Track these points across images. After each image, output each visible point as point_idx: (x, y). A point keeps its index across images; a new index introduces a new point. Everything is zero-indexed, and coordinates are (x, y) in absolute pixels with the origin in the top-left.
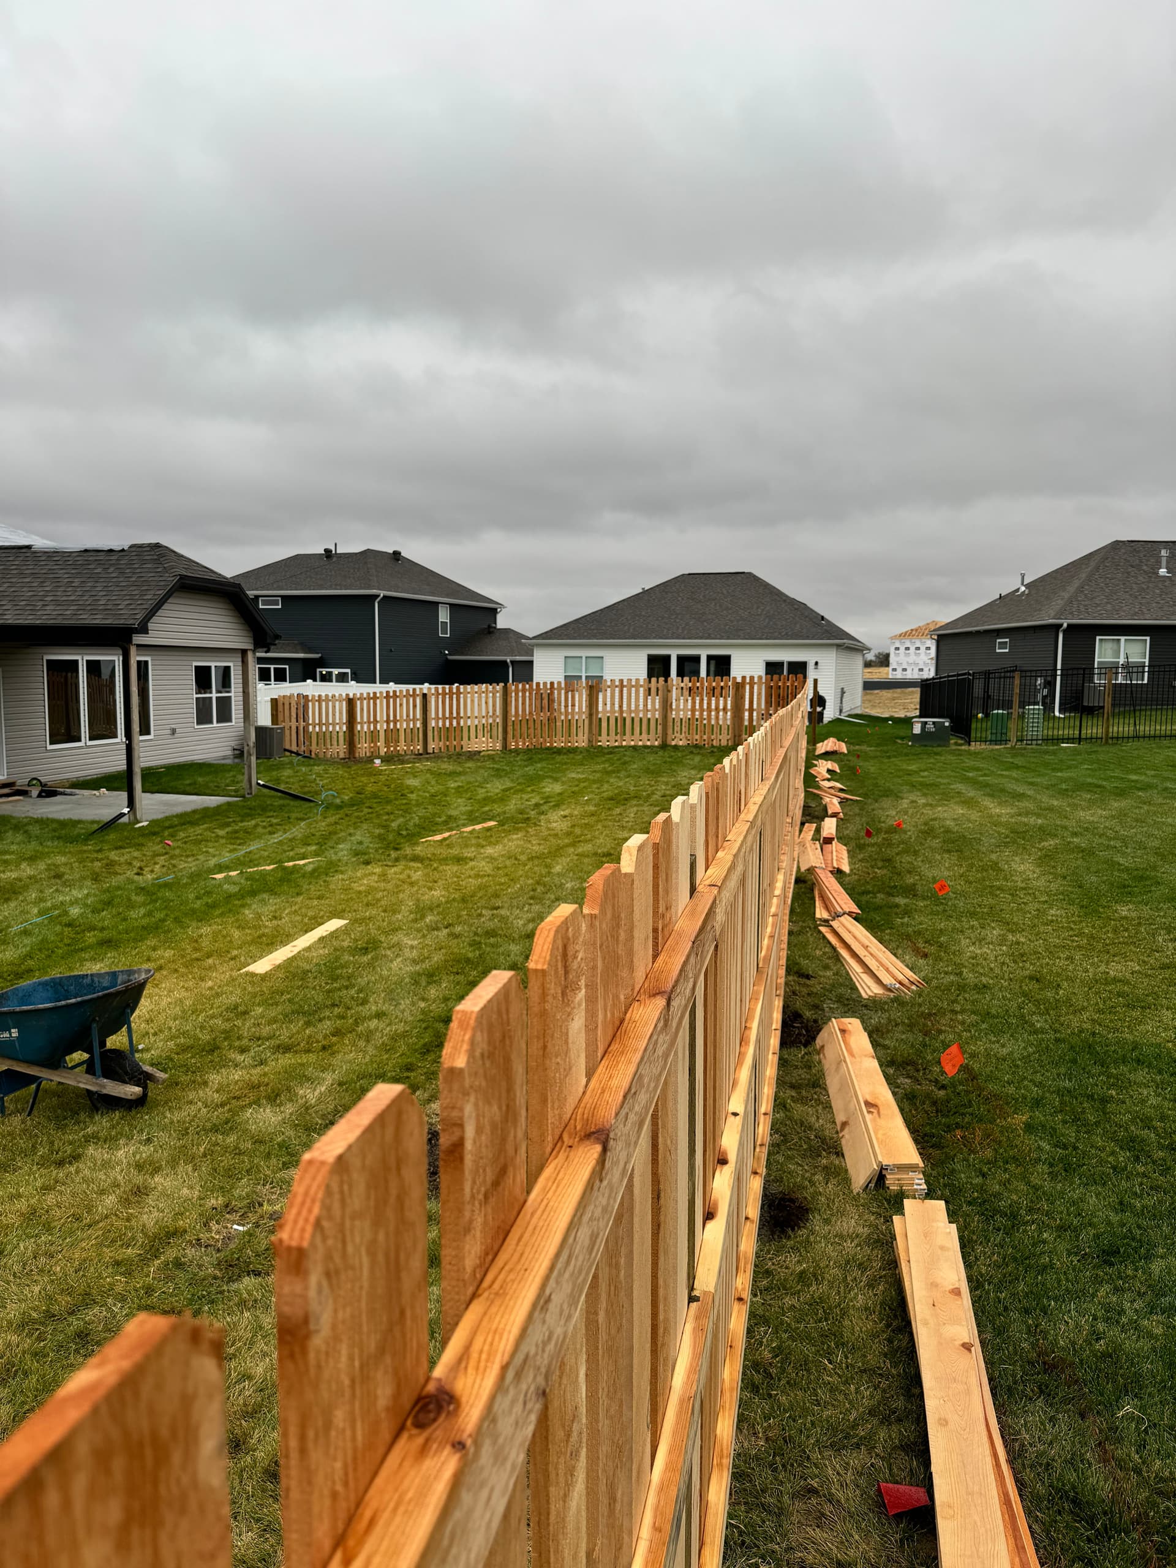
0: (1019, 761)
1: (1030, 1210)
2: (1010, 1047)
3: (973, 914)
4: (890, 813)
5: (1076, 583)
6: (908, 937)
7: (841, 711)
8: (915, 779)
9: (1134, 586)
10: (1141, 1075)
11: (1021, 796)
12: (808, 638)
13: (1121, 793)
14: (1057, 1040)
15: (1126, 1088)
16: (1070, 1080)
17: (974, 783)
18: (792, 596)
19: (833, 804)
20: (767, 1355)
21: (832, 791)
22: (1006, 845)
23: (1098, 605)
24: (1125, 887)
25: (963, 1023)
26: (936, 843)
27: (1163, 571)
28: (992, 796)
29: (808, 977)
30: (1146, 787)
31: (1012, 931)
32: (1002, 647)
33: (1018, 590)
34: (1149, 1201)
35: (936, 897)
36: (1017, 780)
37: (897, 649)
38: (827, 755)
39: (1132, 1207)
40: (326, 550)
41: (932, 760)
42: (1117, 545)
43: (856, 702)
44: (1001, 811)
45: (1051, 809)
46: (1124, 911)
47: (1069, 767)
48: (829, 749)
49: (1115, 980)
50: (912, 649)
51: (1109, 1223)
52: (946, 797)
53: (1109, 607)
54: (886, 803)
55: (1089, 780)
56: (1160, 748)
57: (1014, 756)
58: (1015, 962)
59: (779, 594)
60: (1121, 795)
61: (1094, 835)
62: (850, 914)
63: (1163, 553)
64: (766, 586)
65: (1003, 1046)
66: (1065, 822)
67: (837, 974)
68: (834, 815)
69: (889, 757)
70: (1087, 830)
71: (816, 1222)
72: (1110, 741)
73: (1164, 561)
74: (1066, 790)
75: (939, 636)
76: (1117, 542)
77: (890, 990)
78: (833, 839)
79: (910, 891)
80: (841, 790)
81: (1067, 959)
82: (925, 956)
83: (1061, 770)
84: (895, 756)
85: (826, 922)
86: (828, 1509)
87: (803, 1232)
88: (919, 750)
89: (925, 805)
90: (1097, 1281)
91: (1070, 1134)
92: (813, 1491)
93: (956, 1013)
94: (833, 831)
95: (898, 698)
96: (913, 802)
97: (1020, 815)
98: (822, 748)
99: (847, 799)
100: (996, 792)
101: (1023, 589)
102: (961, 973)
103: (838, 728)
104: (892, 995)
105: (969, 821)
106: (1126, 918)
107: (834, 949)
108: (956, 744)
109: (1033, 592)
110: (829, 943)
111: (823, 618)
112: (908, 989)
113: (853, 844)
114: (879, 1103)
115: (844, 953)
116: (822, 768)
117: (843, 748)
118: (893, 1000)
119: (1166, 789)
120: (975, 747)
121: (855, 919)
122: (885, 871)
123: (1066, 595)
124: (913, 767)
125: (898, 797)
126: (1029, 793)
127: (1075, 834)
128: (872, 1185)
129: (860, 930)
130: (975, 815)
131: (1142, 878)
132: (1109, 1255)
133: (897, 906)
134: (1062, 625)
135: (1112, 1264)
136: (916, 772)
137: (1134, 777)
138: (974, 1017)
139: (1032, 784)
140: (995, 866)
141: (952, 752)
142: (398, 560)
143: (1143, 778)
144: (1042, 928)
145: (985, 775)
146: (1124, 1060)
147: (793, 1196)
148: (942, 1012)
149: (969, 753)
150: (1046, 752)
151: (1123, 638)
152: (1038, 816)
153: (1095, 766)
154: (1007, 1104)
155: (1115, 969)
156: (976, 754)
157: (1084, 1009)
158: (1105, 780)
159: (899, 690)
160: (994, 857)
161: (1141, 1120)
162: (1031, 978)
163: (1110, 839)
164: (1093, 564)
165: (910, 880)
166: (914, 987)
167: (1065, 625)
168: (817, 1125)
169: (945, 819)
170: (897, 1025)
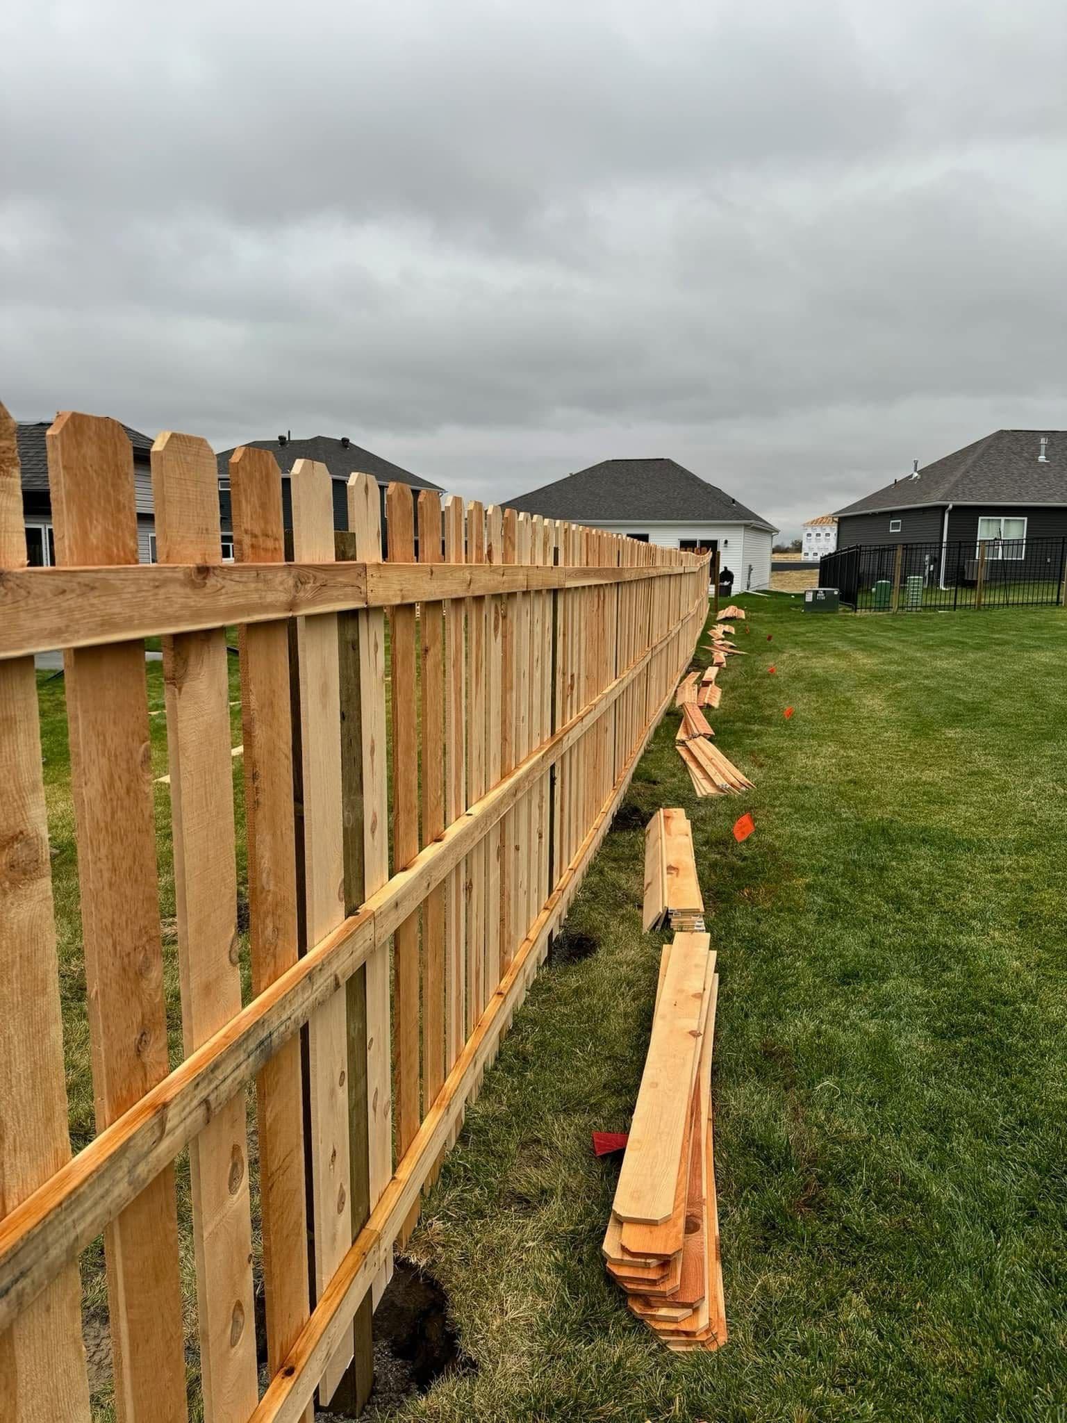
0: (897, 624)
1: (791, 945)
2: (813, 831)
3: (814, 736)
4: (768, 663)
5: (962, 469)
6: (752, 753)
7: (748, 586)
8: (799, 639)
9: (1015, 471)
10: (924, 850)
11: (890, 650)
12: (718, 519)
13: (979, 648)
14: (857, 826)
15: (906, 860)
16: (859, 855)
17: (852, 642)
18: (707, 481)
19: (720, 656)
20: (529, 1047)
21: (724, 648)
22: (862, 685)
23: (981, 488)
24: (957, 715)
25: (777, 814)
26: (801, 685)
27: (1042, 458)
28: (862, 650)
29: (655, 783)
30: (1006, 643)
31: (845, 748)
32: (895, 528)
33: (911, 476)
34: (897, 940)
35: (788, 724)
36: (890, 638)
37: (809, 535)
38: (727, 620)
39: (881, 945)
40: (280, 438)
41: (820, 624)
42: (1001, 434)
43: (764, 580)
44: (866, 661)
45: (911, 660)
46: (950, 733)
47: (941, 629)
48: (729, 615)
49: (925, 783)
50: (823, 535)
51: (856, 955)
52: (822, 651)
53: (991, 490)
54: (770, 655)
55: (955, 638)
56: (1026, 613)
57: (894, 620)
58: (840, 770)
59: (695, 478)
60: (978, 649)
61: (944, 678)
62: (705, 735)
63: (1043, 441)
64: (683, 471)
65: (807, 830)
66: (922, 669)
67: (682, 781)
68: (719, 665)
69: (782, 622)
70: (939, 674)
71: (601, 953)
72: (982, 608)
73: (1043, 447)
74: (932, 645)
75: (840, 518)
76: (1002, 431)
77: (723, 791)
78: (711, 682)
79: (766, 721)
80: (731, 647)
81: (888, 768)
82: (761, 766)
83: (933, 631)
84: (787, 621)
85: (683, 743)
86: (546, 1153)
87: (589, 960)
88: (809, 615)
89: (801, 658)
90: (832, 995)
91: (845, 892)
92: (538, 1141)
93: (775, 807)
94: (713, 677)
95: (806, 578)
96: (792, 655)
97: (883, 664)
98: (722, 614)
99: (734, 654)
100: (868, 648)
101: (916, 474)
102: (789, 778)
103: (744, 600)
104: (722, 794)
105: (837, 669)
106: (951, 738)
107: (685, 762)
108: (844, 611)
109: (925, 477)
110: (681, 757)
111: (734, 501)
112: (738, 789)
113: (727, 687)
114: (680, 867)
115: (691, 765)
116: (719, 630)
117: (742, 614)
118: (723, 798)
119: (1021, 644)
120: (859, 613)
121: (710, 740)
122: (749, 706)
123: (953, 479)
124: (802, 630)
125: (781, 652)
126: (897, 648)
127: (927, 677)
128: (658, 927)
129: (711, 749)
130: (843, 664)
131: (975, 710)
132: (848, 977)
133: (751, 731)
134: (948, 506)
135: (849, 984)
136: (802, 633)
137: (997, 636)
138: (789, 810)
139: (903, 641)
140: (847, 702)
141: (840, 619)
142: (346, 447)
143: (1004, 636)
144: (873, 746)
145: (864, 635)
146: (911, 840)
147: (589, 936)
148: (762, 805)
149: (855, 618)
150: (923, 617)
151: (1003, 519)
152: (899, 664)
153: (964, 628)
154: (796, 870)
155: (928, 775)
156: (860, 619)
157: (890, 804)
158: (969, 638)
159: (807, 571)
160: (848, 694)
161: (911, 883)
162: (850, 781)
163: (957, 680)
164: (979, 451)
165: (767, 712)
166: (744, 789)
167: (951, 507)
168: (625, 887)
169: (816, 667)
170: (719, 815)
